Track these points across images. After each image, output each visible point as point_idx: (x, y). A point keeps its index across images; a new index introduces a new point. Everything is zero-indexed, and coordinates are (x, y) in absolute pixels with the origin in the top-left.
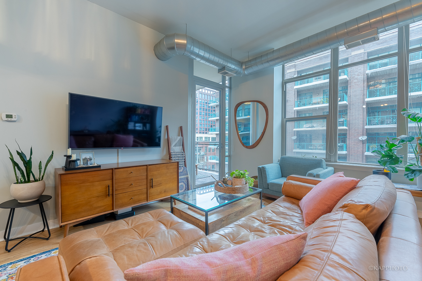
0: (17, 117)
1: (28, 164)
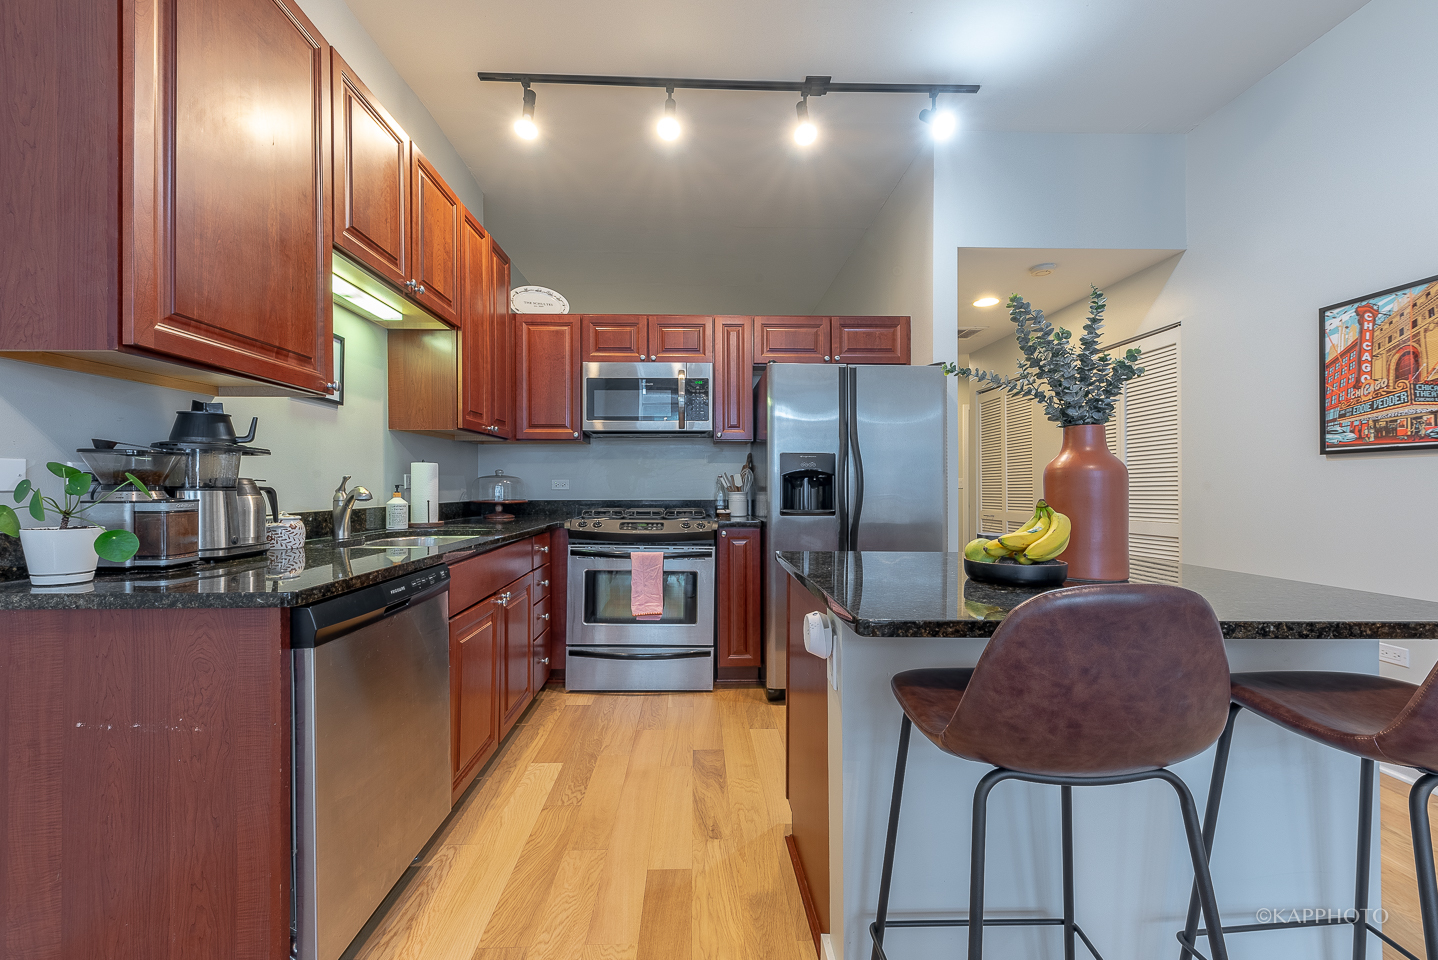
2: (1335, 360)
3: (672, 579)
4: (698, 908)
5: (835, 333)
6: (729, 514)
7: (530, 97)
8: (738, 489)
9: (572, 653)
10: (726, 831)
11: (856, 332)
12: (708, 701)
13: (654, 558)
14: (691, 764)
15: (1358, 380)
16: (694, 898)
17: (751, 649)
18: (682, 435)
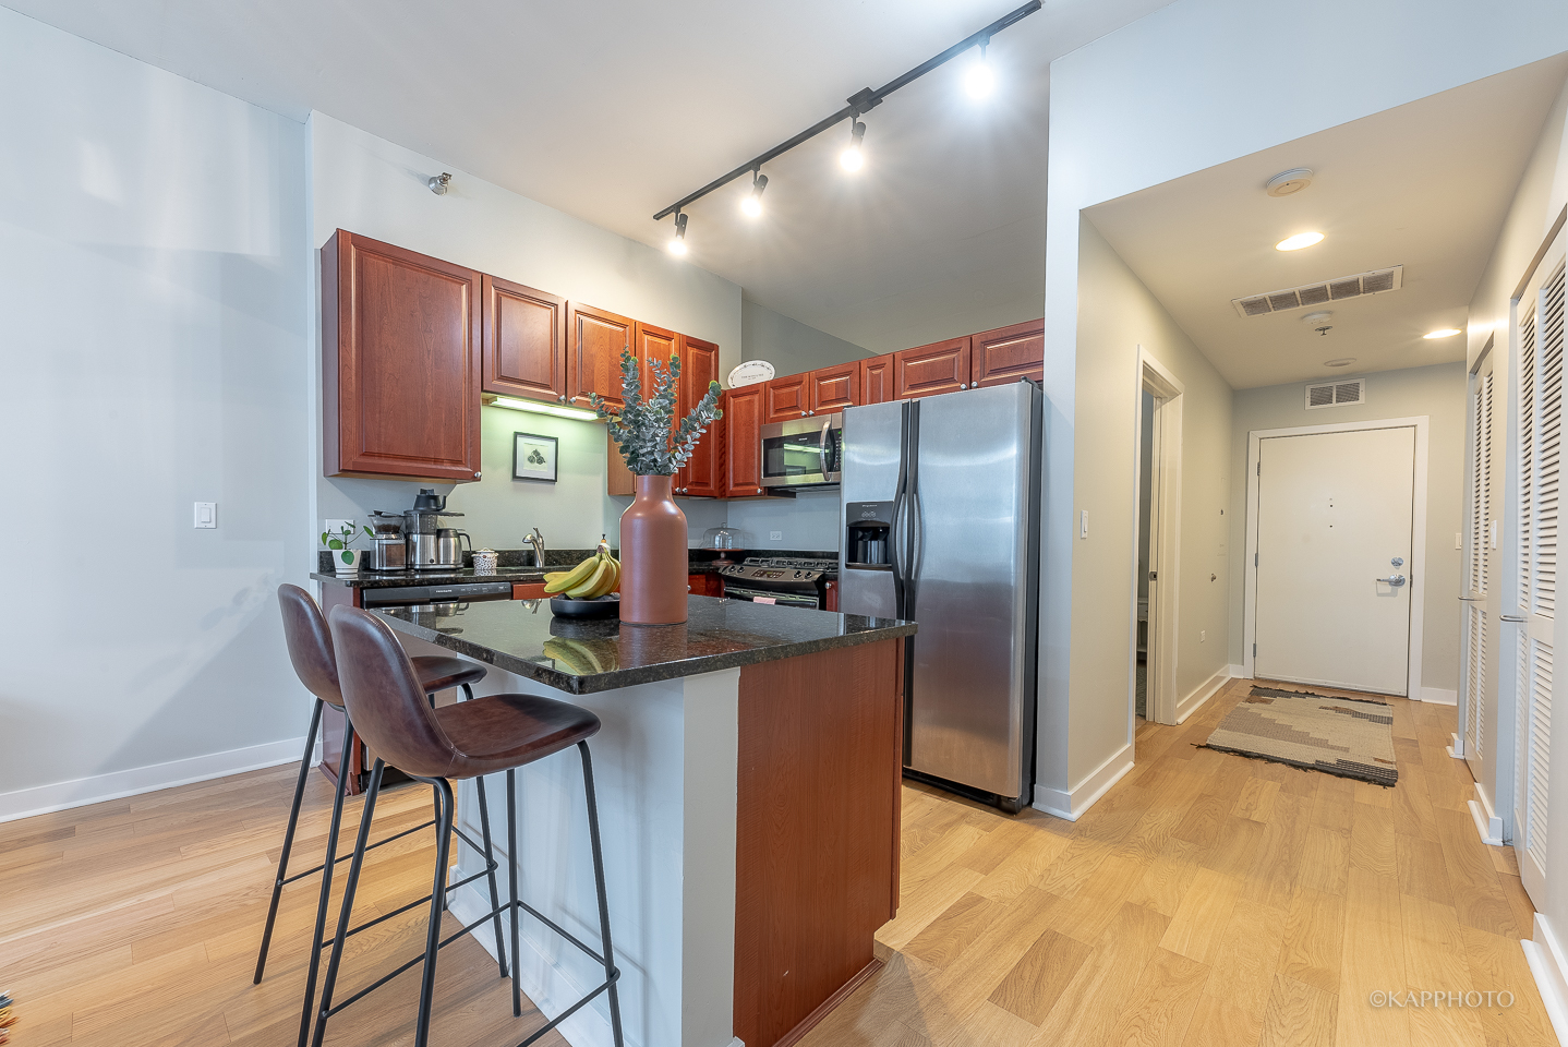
5: (976, 352)
7: (682, 222)
11: (1000, 348)
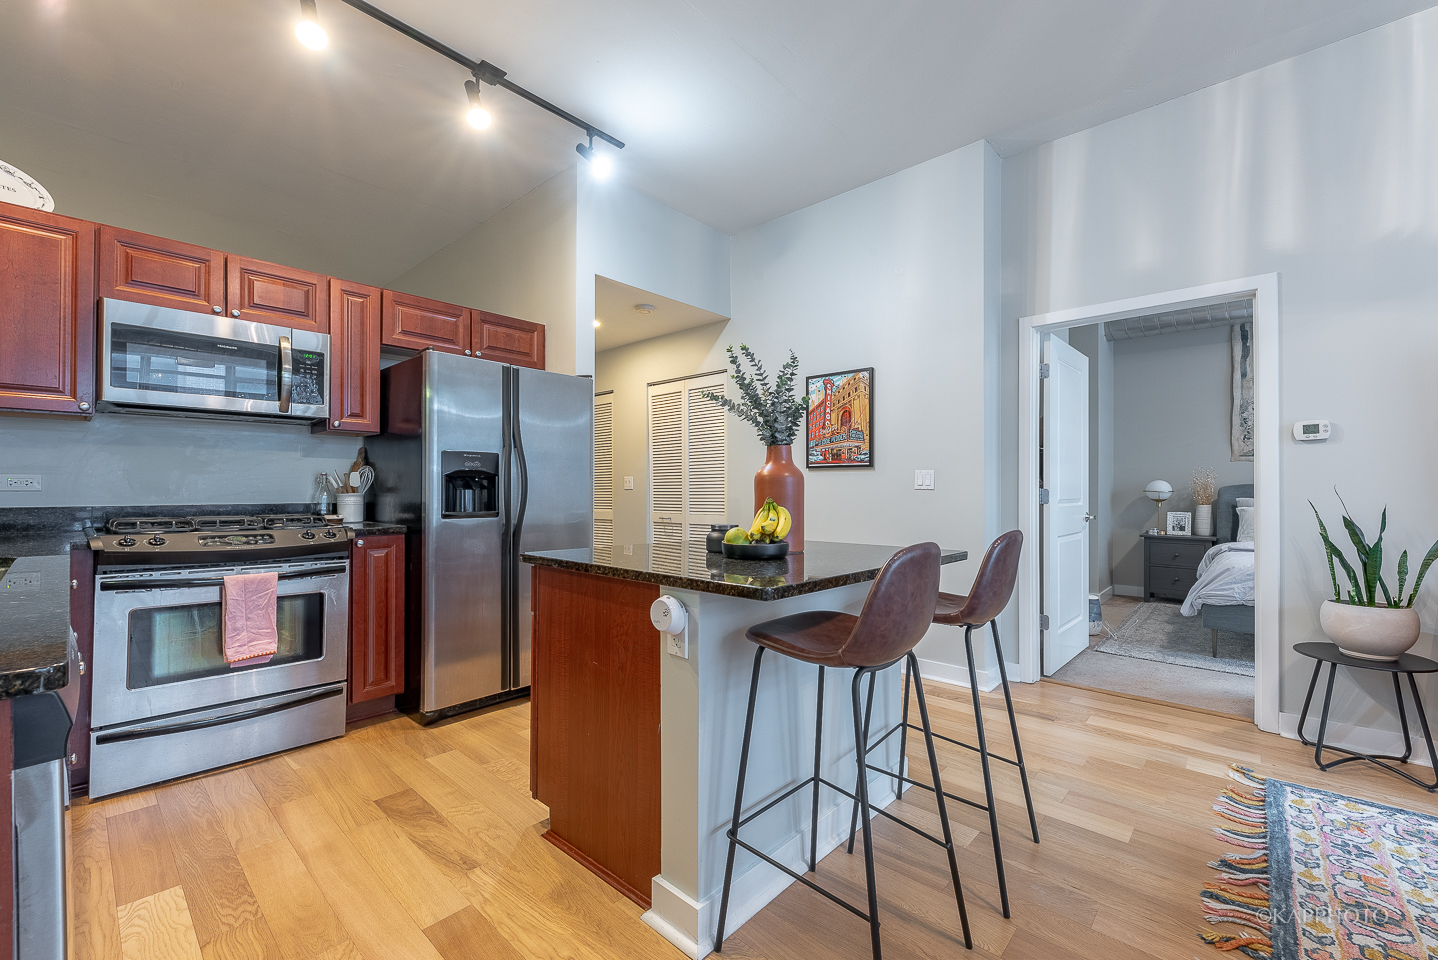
0: (1329, 428)
1: (1371, 557)
2: (813, 411)
3: (287, 604)
4: (508, 931)
5: (475, 327)
6: (342, 520)
8: (354, 490)
9: (101, 740)
10: (480, 857)
11: (496, 331)
12: (344, 747)
13: (264, 582)
14: (384, 815)
15: (824, 424)
16: (496, 925)
17: (393, 674)
18: (282, 419)
